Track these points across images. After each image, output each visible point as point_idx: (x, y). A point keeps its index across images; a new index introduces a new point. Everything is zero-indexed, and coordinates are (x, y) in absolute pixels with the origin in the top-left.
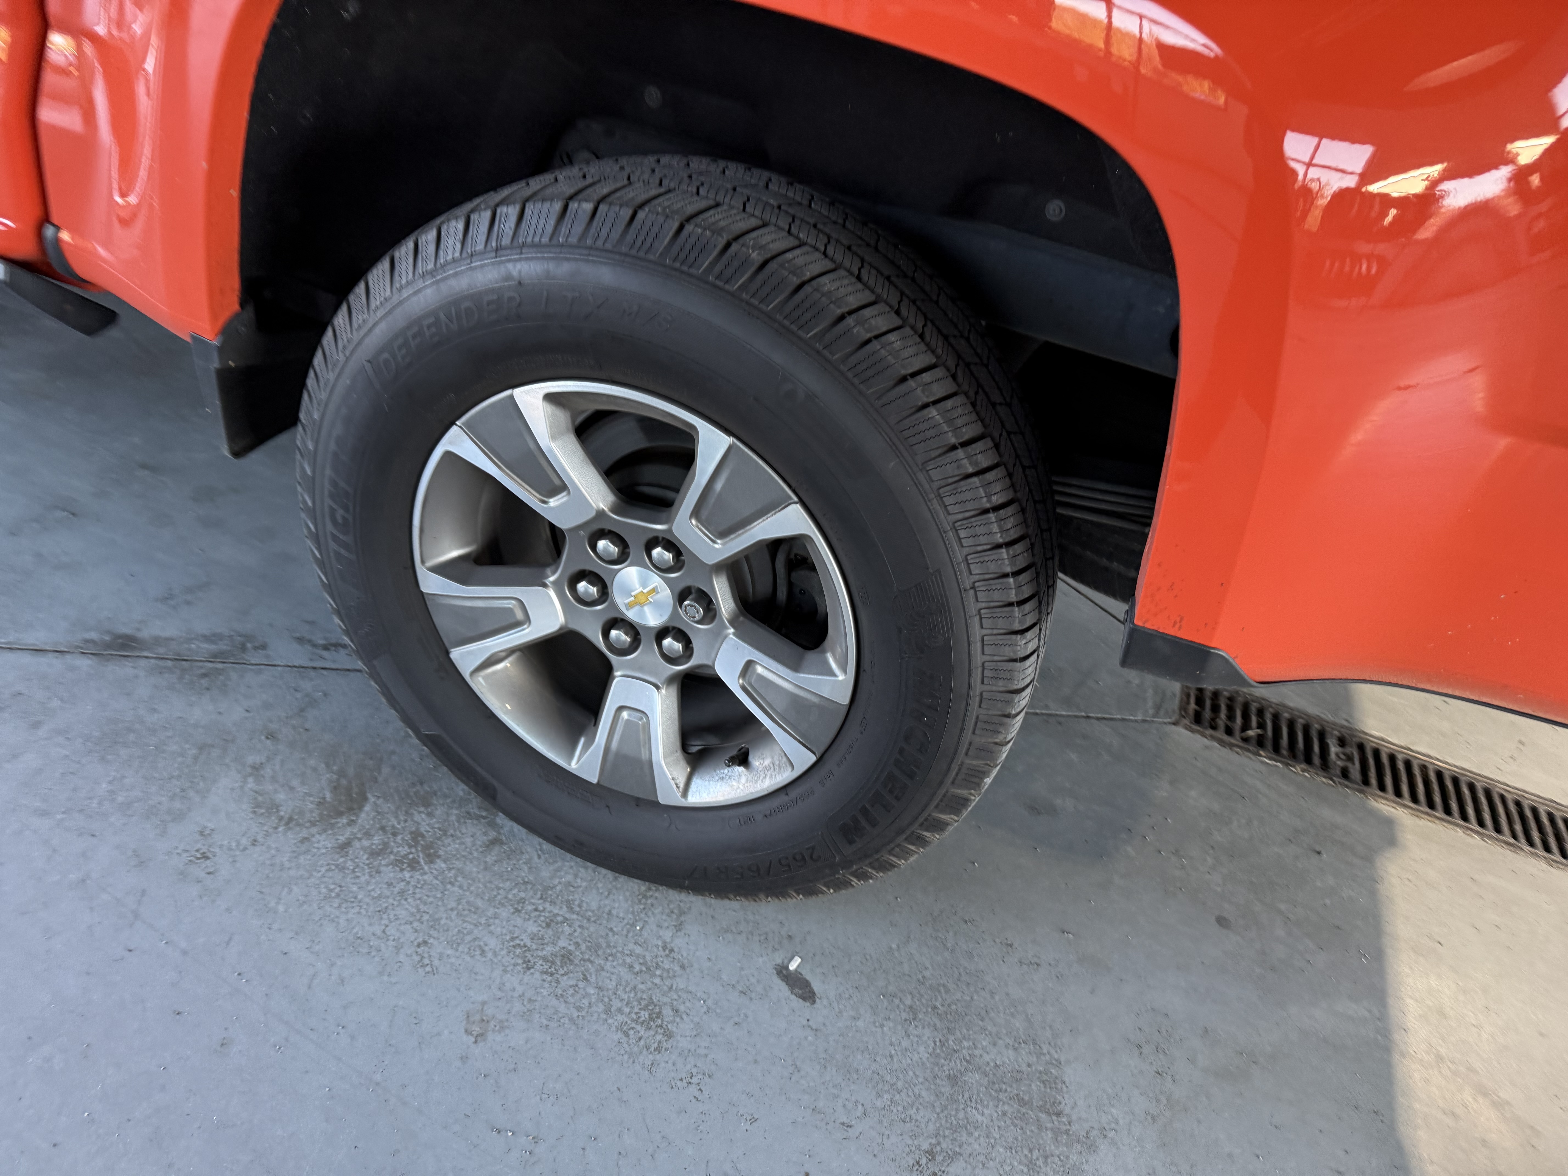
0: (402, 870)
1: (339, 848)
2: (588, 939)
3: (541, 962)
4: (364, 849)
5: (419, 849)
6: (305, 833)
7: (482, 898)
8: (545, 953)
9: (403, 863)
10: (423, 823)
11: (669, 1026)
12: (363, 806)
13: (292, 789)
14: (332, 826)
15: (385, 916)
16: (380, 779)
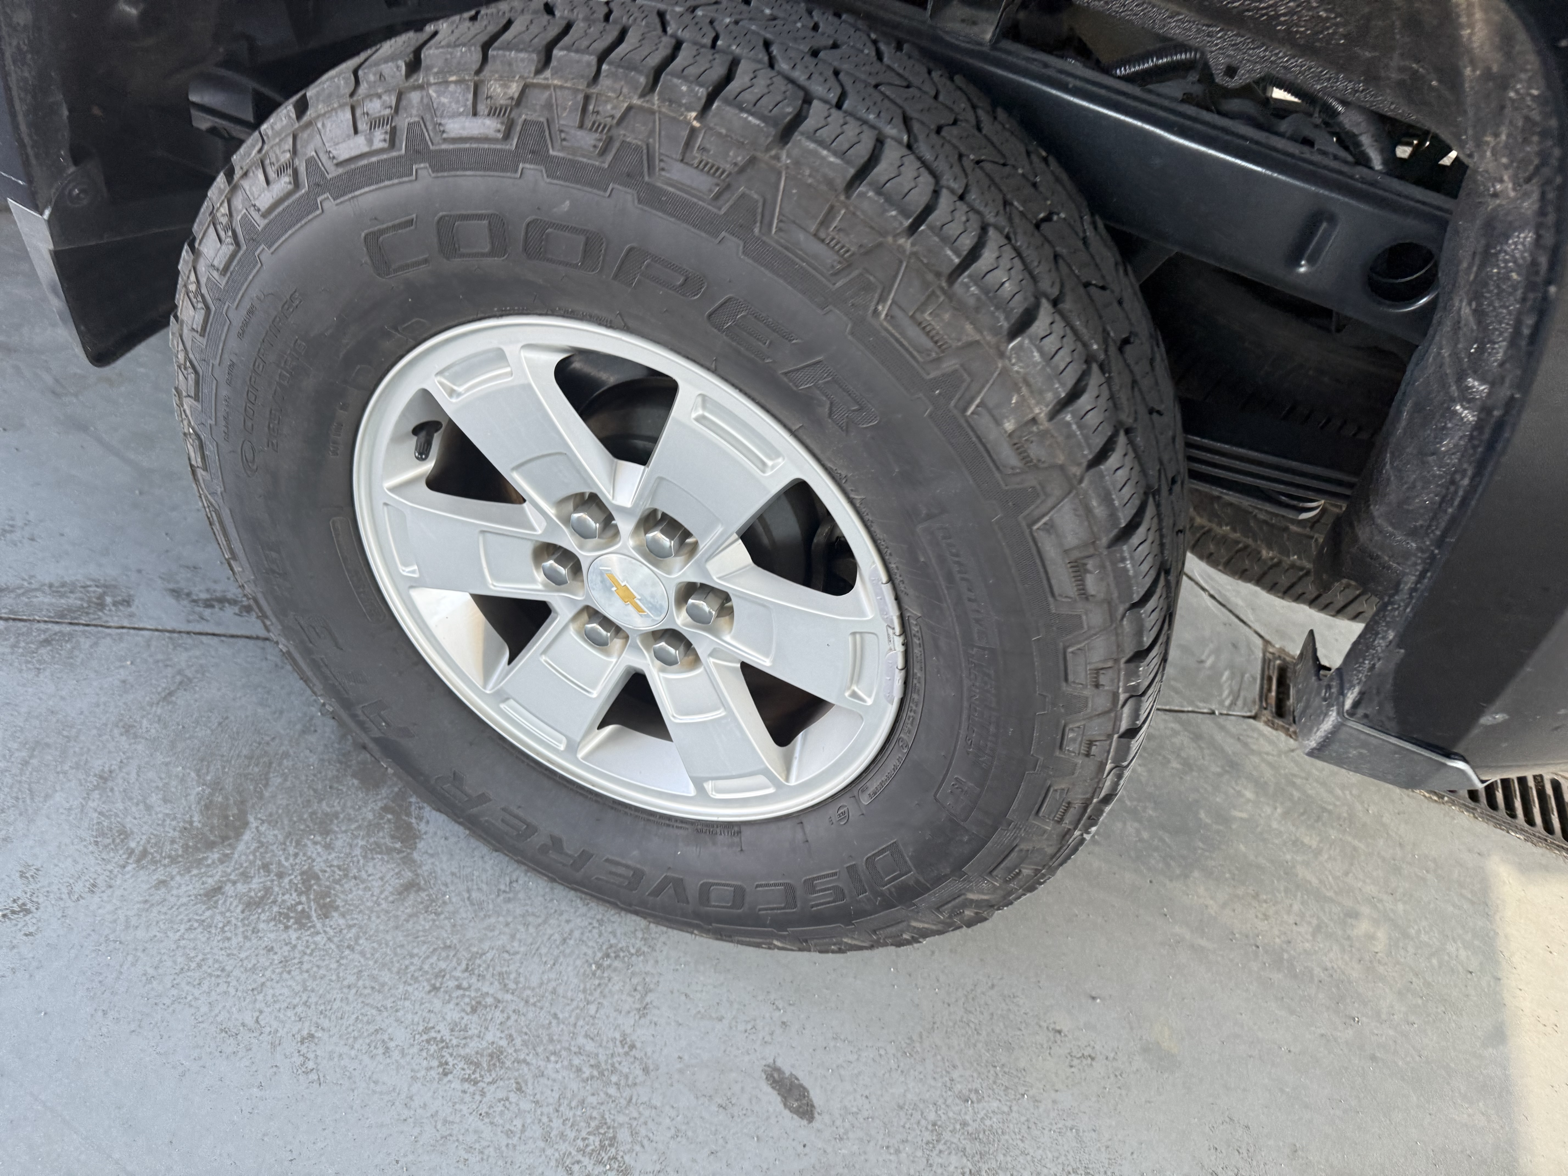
0: (287, 928)
1: (206, 895)
2: (525, 1030)
3: (461, 1064)
4: (239, 897)
5: (312, 897)
6: (160, 874)
7: (389, 969)
8: (468, 1050)
9: (288, 918)
10: (319, 859)
11: (627, 1158)
12: (242, 834)
13: (149, 808)
14: (199, 862)
15: (260, 997)
16: (267, 794)
